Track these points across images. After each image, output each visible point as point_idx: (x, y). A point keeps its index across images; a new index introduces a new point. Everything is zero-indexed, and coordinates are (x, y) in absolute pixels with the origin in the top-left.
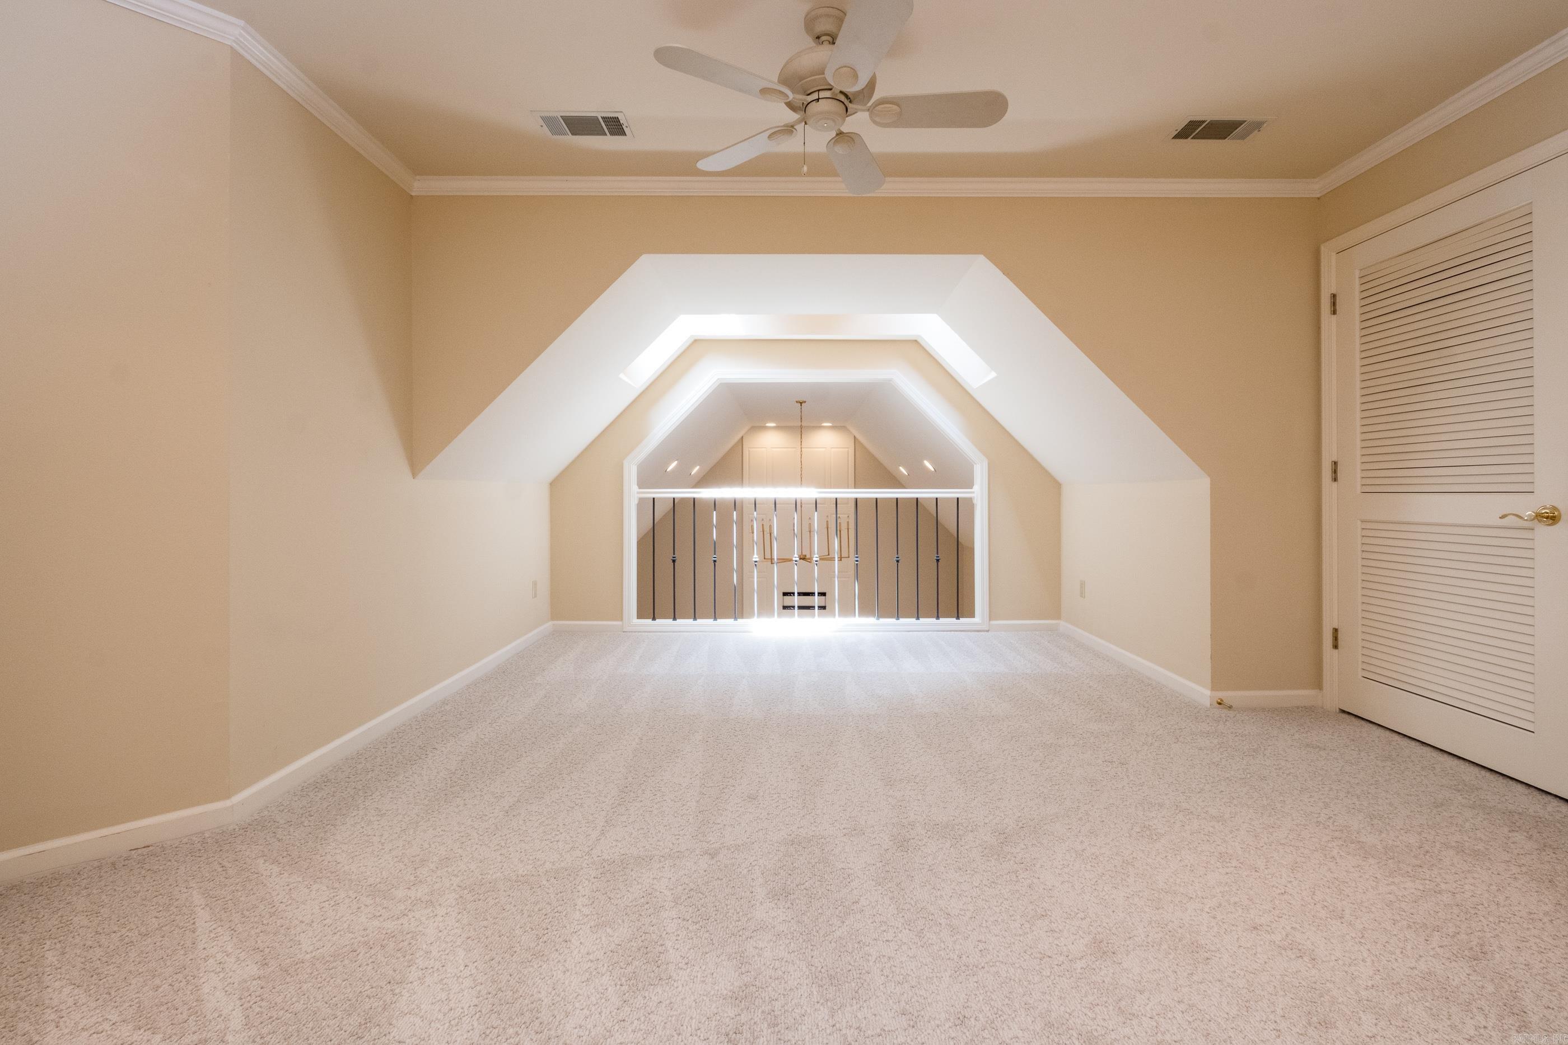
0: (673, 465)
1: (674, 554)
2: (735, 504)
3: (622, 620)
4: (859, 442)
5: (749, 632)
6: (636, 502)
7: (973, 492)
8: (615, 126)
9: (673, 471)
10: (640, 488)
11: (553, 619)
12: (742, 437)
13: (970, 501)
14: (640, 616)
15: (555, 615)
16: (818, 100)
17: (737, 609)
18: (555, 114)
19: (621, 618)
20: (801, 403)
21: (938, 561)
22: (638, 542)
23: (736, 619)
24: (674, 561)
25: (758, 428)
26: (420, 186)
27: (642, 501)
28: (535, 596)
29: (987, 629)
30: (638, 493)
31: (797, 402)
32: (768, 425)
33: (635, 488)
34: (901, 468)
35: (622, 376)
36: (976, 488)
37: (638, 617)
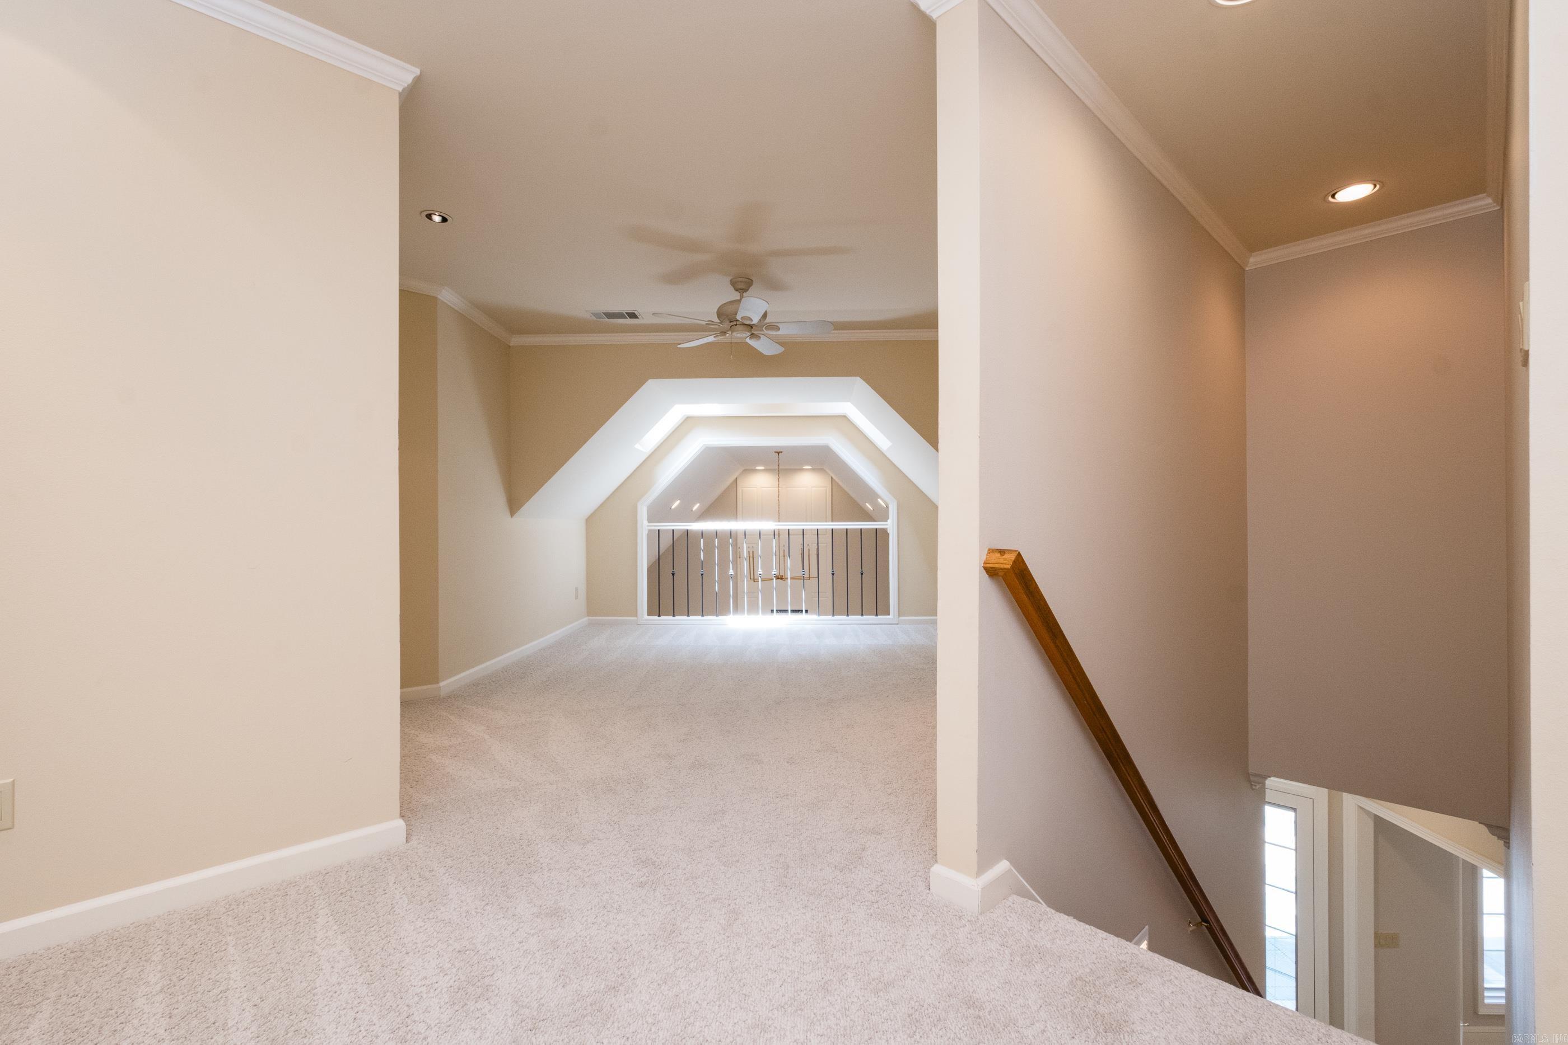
0: (677, 503)
1: (673, 569)
2: (731, 534)
3: (637, 616)
4: (835, 480)
5: (725, 625)
6: (647, 532)
7: (887, 525)
8: (633, 315)
9: (676, 508)
10: (649, 522)
11: (588, 616)
12: (736, 479)
13: (885, 532)
14: (649, 614)
15: (589, 613)
16: (736, 325)
17: (719, 608)
18: (599, 312)
19: (636, 615)
20: (778, 453)
21: (862, 574)
22: (648, 569)
23: (717, 615)
24: (673, 575)
25: (749, 471)
26: (516, 341)
27: (650, 531)
28: (577, 599)
29: (897, 623)
30: (648, 526)
31: (775, 452)
32: (758, 468)
33: (645, 522)
34: (867, 504)
35: (637, 446)
36: (889, 521)
37: (648, 615)
